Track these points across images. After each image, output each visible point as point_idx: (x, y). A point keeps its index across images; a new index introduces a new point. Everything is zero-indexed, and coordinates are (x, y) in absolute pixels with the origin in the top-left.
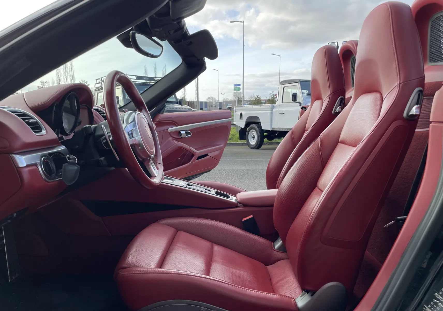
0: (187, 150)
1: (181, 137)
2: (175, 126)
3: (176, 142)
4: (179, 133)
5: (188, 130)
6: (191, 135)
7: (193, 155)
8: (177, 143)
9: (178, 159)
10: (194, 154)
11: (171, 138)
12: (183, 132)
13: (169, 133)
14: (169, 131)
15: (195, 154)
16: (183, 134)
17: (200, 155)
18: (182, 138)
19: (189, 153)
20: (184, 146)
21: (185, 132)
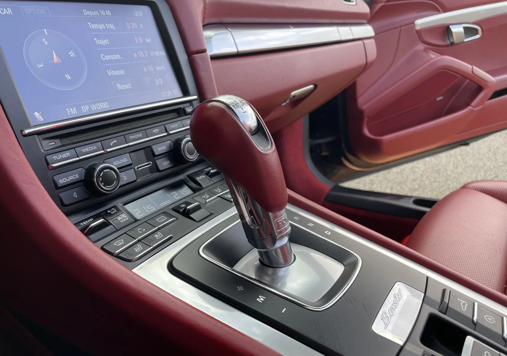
0: (464, 76)
1: (452, 41)
2: (437, 12)
3: (433, 56)
4: (446, 30)
5: (474, 23)
6: (478, 36)
7: (480, 89)
8: (436, 59)
9: (438, 99)
10: (482, 85)
11: (421, 47)
12: (457, 30)
13: (419, 32)
14: (418, 28)
15: (487, 86)
16: (457, 33)
17: (498, 88)
18: (452, 44)
19: (468, 83)
20: (455, 66)
21: (465, 28)
